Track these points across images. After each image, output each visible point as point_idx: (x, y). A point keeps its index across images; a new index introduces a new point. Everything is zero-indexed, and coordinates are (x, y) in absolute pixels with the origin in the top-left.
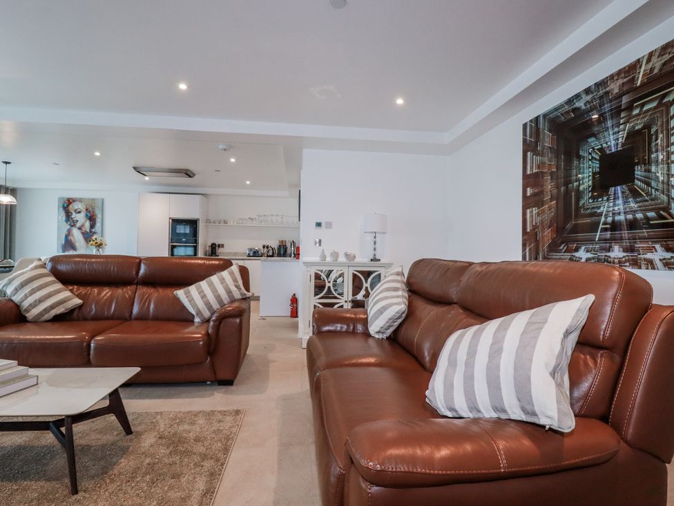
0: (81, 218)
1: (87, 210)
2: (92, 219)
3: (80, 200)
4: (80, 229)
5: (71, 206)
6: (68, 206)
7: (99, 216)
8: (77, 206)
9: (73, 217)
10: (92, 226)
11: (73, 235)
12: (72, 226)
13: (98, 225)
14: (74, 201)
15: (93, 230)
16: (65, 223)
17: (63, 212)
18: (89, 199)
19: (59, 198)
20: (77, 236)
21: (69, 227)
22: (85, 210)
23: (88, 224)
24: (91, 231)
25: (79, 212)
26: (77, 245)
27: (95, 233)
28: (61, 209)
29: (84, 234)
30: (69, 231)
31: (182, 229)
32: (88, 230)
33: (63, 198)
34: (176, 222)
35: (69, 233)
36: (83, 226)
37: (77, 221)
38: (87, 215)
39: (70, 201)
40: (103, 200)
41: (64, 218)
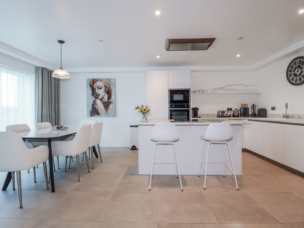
0: (101, 93)
1: (105, 86)
2: (109, 92)
3: (101, 80)
4: (101, 100)
5: (95, 84)
6: (93, 84)
7: (113, 90)
8: (99, 84)
9: (96, 91)
10: (109, 98)
11: (97, 105)
12: (96, 98)
13: (113, 97)
14: (97, 81)
15: (110, 101)
16: (91, 96)
17: (90, 89)
18: (106, 79)
19: (87, 80)
20: (100, 105)
21: (94, 99)
22: (104, 87)
23: (106, 97)
24: (108, 101)
25: (101, 88)
26: (100, 111)
27: (111, 102)
28: (89, 87)
29: (103, 103)
30: (94, 102)
32: (107, 101)
33: (90, 79)
35: (94, 103)
36: (103, 97)
37: (100, 95)
38: (105, 90)
39: (94, 81)
40: (115, 79)
41: (91, 93)
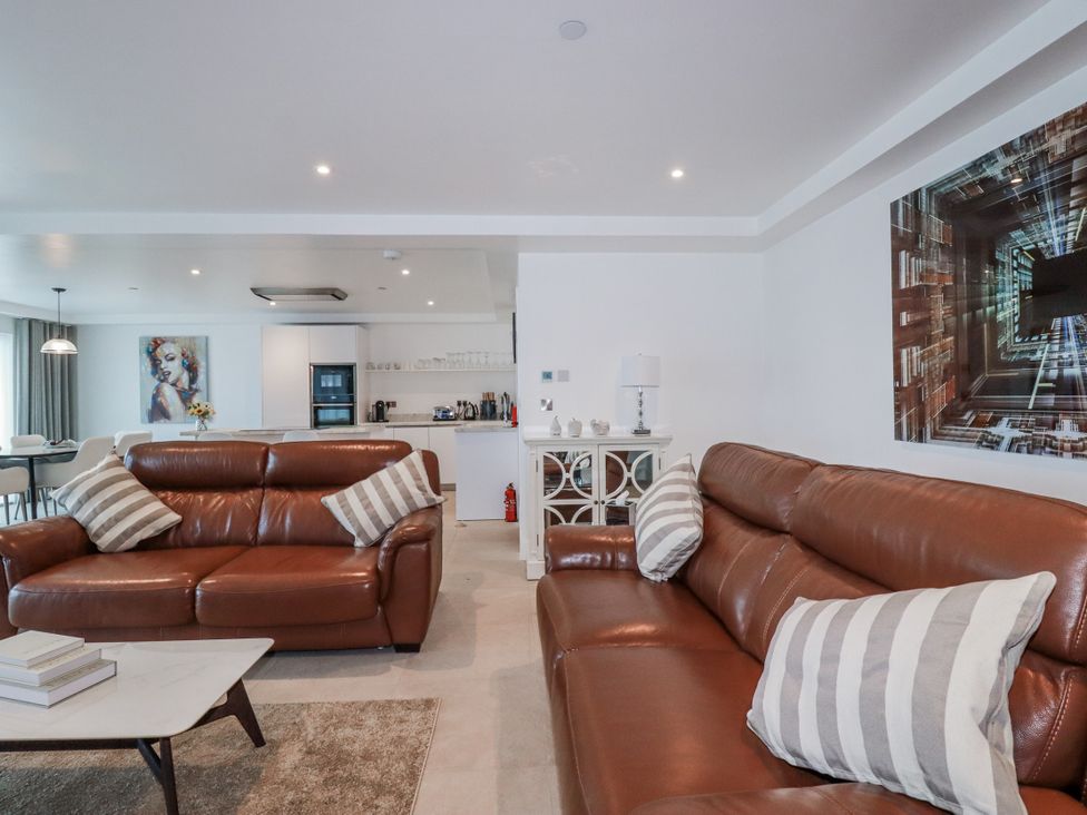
0: (175, 368)
1: (183, 355)
2: (191, 368)
3: (173, 340)
4: (174, 385)
5: (158, 350)
6: (155, 349)
7: (203, 364)
8: (166, 349)
9: (162, 366)
10: (193, 380)
11: (163, 396)
12: (162, 381)
13: (201, 377)
14: (164, 342)
15: (194, 386)
16: (151, 377)
17: (148, 360)
18: (185, 338)
19: (141, 339)
20: (170, 396)
21: (157, 383)
22: (180, 355)
23: (185, 377)
24: (190, 388)
25: (172, 359)
26: (171, 410)
27: (197, 390)
28: (145, 355)
29: (180, 392)
30: (158, 389)
31: (329, 381)
32: (187, 387)
33: (147, 338)
34: (320, 370)
35: (158, 393)
36: (178, 380)
37: (170, 373)
38: (183, 363)
39: (157, 343)
40: (207, 338)
41: (149, 369)
